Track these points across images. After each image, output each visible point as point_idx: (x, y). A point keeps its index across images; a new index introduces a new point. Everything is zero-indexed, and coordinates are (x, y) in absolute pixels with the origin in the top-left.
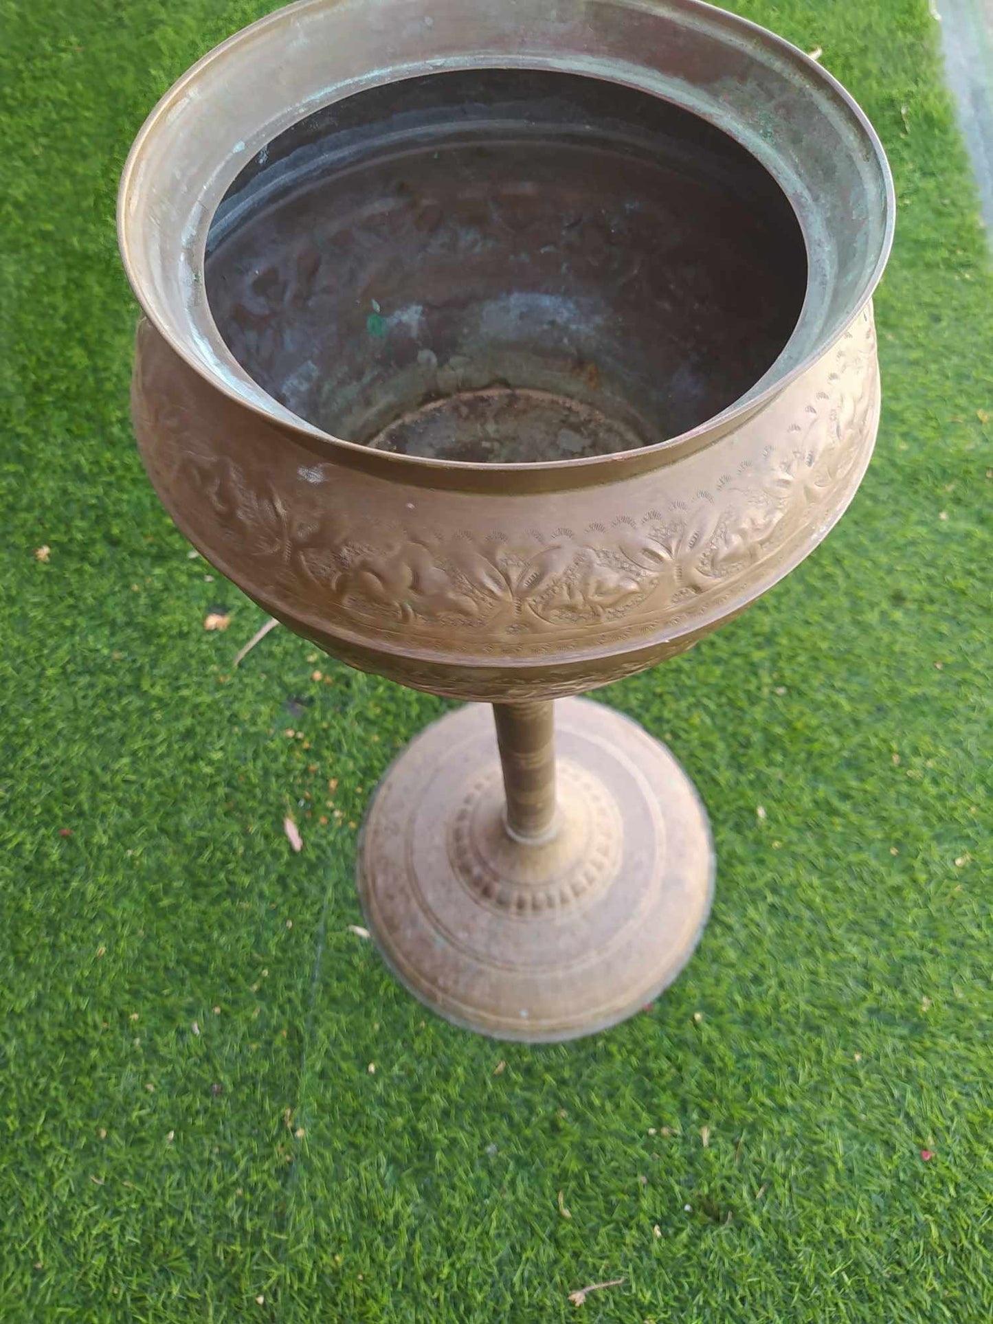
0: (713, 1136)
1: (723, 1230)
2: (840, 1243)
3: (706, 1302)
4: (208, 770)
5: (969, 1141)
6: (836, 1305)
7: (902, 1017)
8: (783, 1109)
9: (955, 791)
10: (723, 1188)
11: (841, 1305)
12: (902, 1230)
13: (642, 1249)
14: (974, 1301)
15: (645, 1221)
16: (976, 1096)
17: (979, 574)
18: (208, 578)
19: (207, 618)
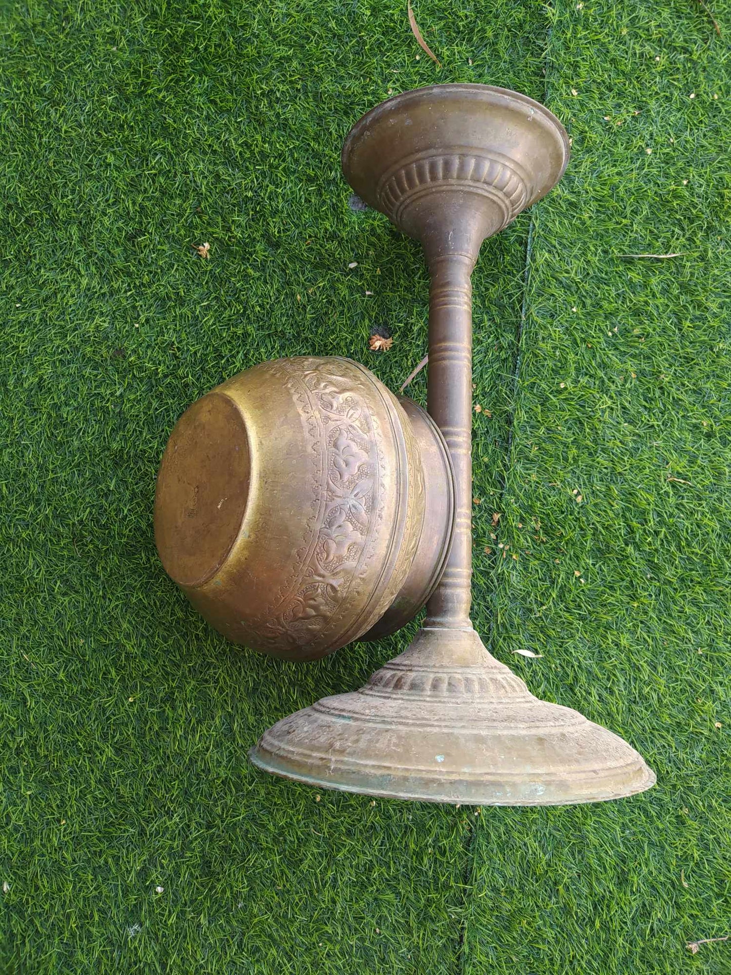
18: (368, 293)
19: (370, 339)
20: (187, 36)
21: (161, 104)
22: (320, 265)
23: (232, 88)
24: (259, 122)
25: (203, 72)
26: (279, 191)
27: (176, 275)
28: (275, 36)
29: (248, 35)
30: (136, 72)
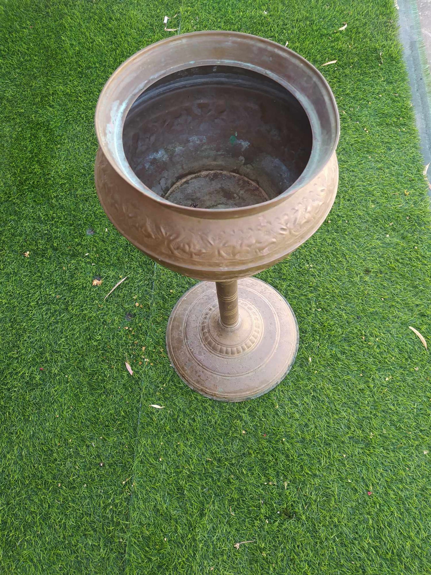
0: (288, 485)
1: (291, 521)
2: (335, 526)
3: (285, 547)
4: (95, 343)
5: (385, 488)
6: (333, 548)
7: (362, 440)
8: (315, 475)
9: (387, 351)
10: (292, 505)
11: (335, 548)
12: (359, 521)
13: (261, 527)
14: (384, 547)
15: (263, 517)
16: (389, 471)
17: (401, 261)
18: (93, 264)
19: (93, 281)
20: (27, 179)
21: (14, 204)
22: (74, 256)
23: (42, 196)
24: (52, 207)
25: (32, 191)
26: (58, 230)
27: (14, 265)
28: (60, 176)
29: (49, 177)
30: (6, 193)
